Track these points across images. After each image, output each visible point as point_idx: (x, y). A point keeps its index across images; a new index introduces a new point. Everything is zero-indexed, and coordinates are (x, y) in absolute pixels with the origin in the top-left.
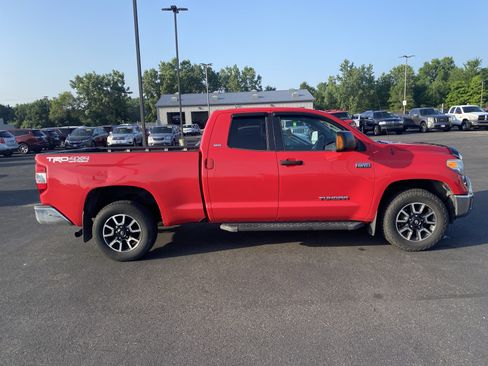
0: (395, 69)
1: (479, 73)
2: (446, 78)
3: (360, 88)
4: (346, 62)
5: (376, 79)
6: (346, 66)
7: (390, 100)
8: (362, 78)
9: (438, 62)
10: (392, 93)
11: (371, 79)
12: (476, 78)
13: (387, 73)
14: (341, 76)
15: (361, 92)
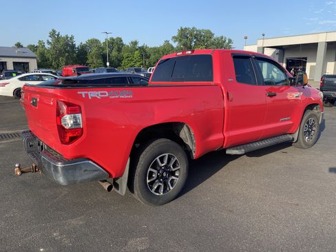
0: (89, 41)
1: (137, 50)
2: (119, 50)
3: (66, 52)
4: (54, 31)
5: (77, 46)
6: (53, 34)
7: (88, 62)
8: (67, 45)
9: (113, 40)
10: (89, 57)
11: (73, 46)
12: (137, 52)
13: (84, 43)
14: (50, 41)
15: (67, 54)
